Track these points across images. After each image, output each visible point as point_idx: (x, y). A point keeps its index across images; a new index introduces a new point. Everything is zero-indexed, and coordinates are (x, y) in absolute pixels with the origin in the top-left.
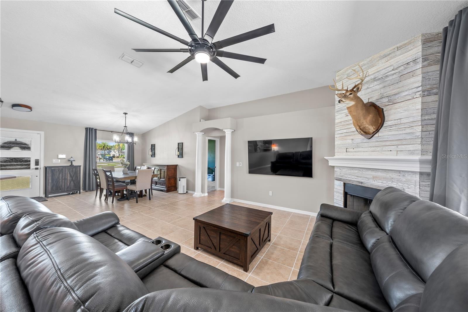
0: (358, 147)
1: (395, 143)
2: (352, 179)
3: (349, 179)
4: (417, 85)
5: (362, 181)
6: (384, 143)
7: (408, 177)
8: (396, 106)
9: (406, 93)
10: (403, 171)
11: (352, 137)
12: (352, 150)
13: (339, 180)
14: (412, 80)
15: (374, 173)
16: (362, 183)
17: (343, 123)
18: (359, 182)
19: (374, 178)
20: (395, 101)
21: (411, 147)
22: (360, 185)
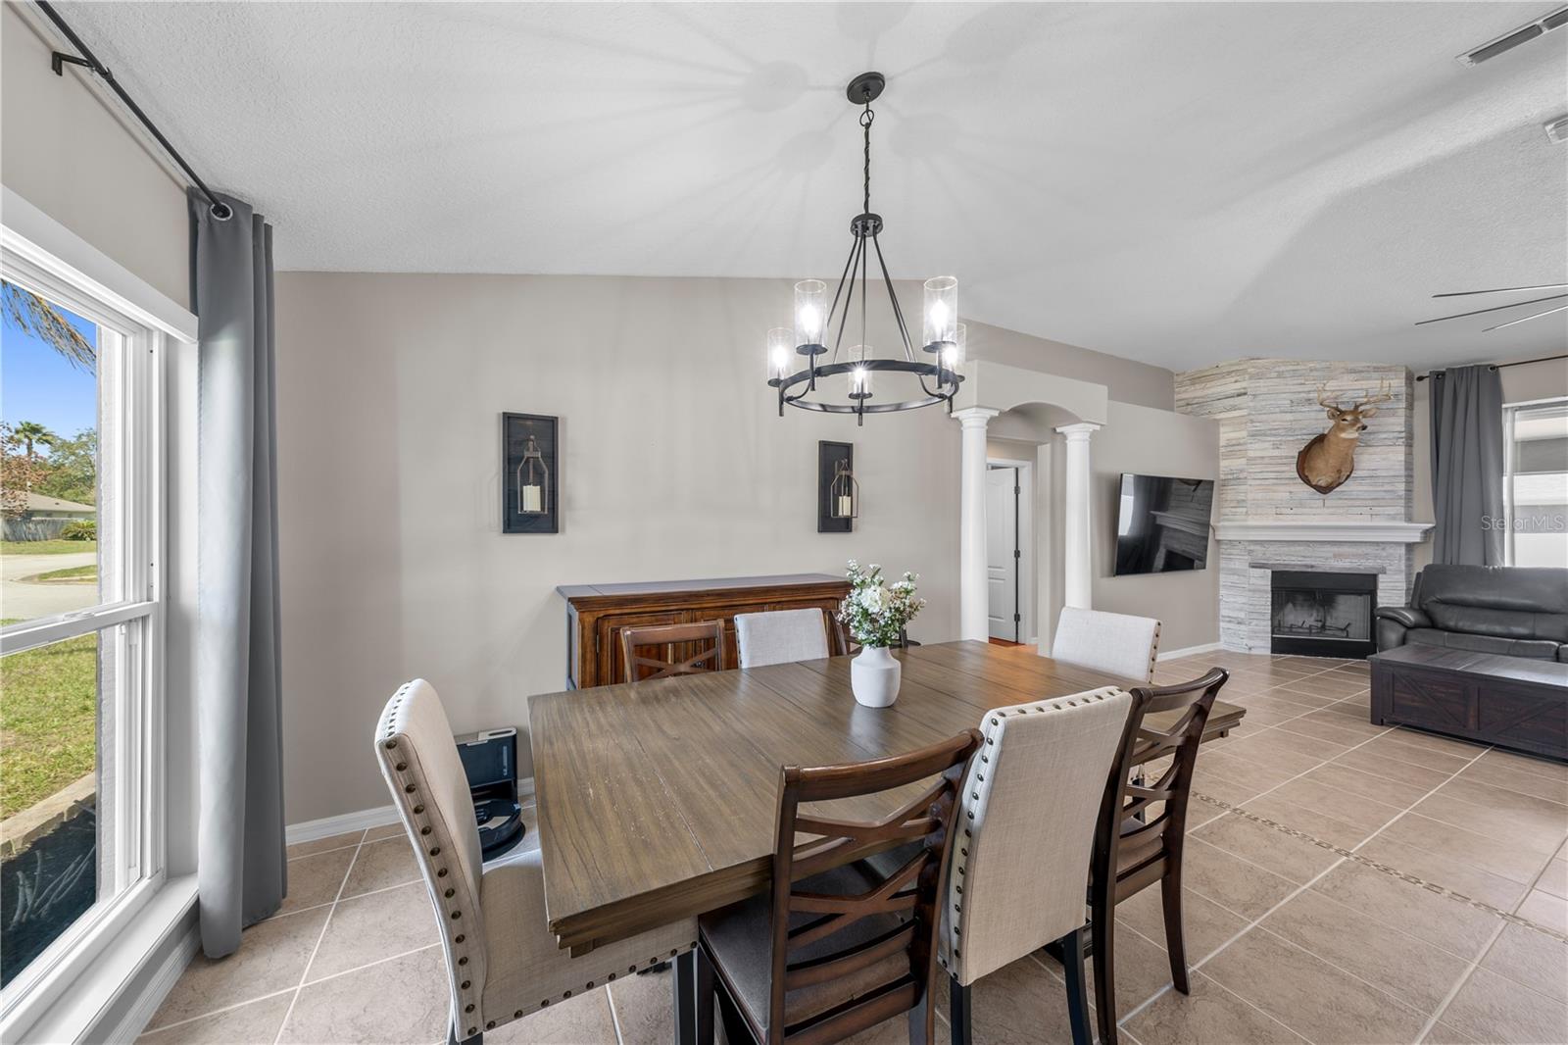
0: (1301, 505)
1: (1367, 503)
2: (1293, 563)
3: (1286, 562)
4: (1399, 429)
5: (1313, 563)
6: (1350, 503)
7: (1390, 550)
8: (1371, 450)
9: (1384, 436)
10: (1383, 543)
11: (1288, 488)
12: (1289, 511)
13: (1260, 567)
14: (1392, 420)
15: (1335, 549)
16: (1312, 567)
17: (1266, 461)
18: (1306, 566)
19: (1336, 556)
20: (1369, 443)
21: (1391, 511)
22: (1310, 570)
